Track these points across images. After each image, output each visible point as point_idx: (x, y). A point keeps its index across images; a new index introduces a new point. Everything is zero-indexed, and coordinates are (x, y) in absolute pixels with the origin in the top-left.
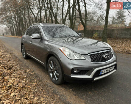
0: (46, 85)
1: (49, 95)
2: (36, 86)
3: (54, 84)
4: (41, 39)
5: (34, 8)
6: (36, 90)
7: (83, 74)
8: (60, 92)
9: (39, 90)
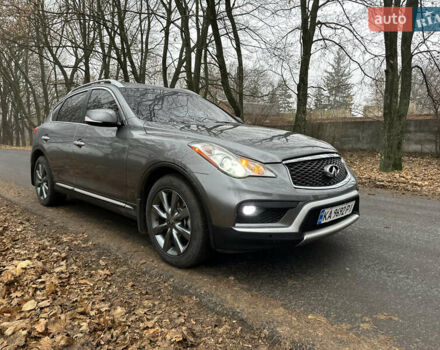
0: (144, 273)
1: (162, 300)
2: (109, 279)
3: (174, 269)
4: (119, 125)
5: (64, 47)
6: (114, 289)
7: (272, 222)
8: (199, 287)
9: (121, 289)
